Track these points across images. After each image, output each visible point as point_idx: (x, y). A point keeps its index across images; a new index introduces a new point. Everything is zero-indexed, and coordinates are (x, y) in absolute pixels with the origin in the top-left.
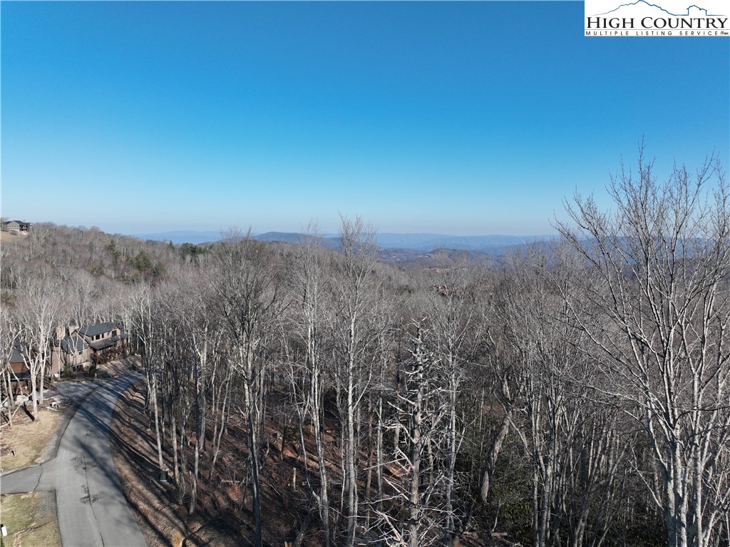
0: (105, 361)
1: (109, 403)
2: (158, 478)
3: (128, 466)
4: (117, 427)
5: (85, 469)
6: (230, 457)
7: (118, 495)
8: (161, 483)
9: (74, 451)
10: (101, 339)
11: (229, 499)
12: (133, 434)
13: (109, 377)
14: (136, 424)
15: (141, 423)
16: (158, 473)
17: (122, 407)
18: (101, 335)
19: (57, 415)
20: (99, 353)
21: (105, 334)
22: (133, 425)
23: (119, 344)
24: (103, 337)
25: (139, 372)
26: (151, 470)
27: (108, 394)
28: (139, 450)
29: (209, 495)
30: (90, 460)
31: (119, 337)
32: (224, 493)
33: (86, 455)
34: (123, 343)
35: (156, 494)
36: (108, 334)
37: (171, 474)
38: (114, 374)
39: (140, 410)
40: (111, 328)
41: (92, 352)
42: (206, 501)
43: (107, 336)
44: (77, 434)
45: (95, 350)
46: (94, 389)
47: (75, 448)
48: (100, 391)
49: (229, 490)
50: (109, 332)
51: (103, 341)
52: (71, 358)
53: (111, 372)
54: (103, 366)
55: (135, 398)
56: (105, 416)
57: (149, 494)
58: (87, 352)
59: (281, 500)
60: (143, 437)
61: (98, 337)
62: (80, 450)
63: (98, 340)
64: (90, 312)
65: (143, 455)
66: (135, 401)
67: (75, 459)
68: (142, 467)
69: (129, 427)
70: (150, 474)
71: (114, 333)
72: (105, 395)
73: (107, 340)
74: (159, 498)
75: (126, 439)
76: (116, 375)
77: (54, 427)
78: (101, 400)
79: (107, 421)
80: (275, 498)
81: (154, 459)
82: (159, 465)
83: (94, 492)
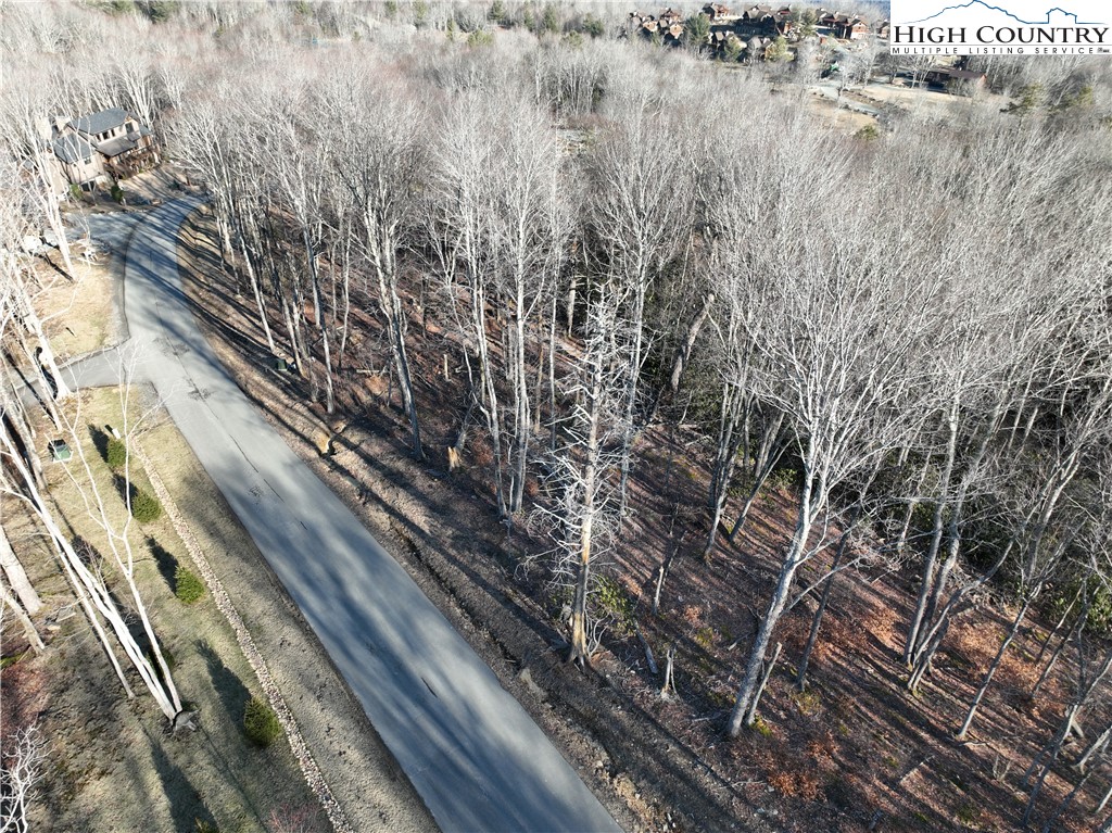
0: (130, 175)
1: (168, 254)
2: (276, 366)
3: (229, 349)
4: (194, 292)
5: (176, 354)
6: (358, 335)
7: (235, 390)
8: (279, 373)
9: (151, 329)
10: (111, 138)
11: (370, 392)
12: (220, 302)
13: (145, 203)
14: (219, 287)
15: (224, 284)
16: (274, 361)
17: (187, 259)
18: (110, 132)
19: (101, 272)
20: (115, 161)
21: (116, 130)
22: (215, 289)
23: (141, 145)
24: (114, 135)
25: (187, 193)
26: (262, 356)
27: (160, 237)
28: (235, 326)
29: (346, 390)
30: (178, 342)
31: (139, 134)
32: (364, 387)
33: (171, 334)
34: (147, 143)
35: (279, 387)
36: (120, 130)
37: (290, 361)
38: (152, 197)
39: (216, 264)
40: (122, 119)
41: (104, 160)
42: (345, 397)
43: (121, 133)
44: (144, 303)
45: (108, 157)
46: (134, 227)
47: (150, 324)
48: (144, 231)
49: (368, 381)
50: (121, 126)
51: (116, 141)
52: (75, 170)
53: (145, 194)
54: (126, 181)
55: (199, 242)
56: (172, 275)
57: (270, 387)
58: (97, 161)
59: (434, 394)
60: (235, 307)
61: (106, 136)
62: (159, 328)
63: (107, 140)
64: (77, 89)
65: (244, 333)
66: (202, 247)
67: (157, 340)
68: (248, 351)
69: (209, 291)
70: (262, 360)
71: (129, 127)
72: (154, 238)
73: (121, 139)
74: (286, 393)
75: (214, 311)
76: (154, 200)
77: (106, 292)
78: (152, 246)
79: (177, 283)
80: (425, 391)
81: (260, 339)
82: (269, 348)
83: (202, 386)
